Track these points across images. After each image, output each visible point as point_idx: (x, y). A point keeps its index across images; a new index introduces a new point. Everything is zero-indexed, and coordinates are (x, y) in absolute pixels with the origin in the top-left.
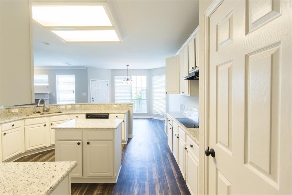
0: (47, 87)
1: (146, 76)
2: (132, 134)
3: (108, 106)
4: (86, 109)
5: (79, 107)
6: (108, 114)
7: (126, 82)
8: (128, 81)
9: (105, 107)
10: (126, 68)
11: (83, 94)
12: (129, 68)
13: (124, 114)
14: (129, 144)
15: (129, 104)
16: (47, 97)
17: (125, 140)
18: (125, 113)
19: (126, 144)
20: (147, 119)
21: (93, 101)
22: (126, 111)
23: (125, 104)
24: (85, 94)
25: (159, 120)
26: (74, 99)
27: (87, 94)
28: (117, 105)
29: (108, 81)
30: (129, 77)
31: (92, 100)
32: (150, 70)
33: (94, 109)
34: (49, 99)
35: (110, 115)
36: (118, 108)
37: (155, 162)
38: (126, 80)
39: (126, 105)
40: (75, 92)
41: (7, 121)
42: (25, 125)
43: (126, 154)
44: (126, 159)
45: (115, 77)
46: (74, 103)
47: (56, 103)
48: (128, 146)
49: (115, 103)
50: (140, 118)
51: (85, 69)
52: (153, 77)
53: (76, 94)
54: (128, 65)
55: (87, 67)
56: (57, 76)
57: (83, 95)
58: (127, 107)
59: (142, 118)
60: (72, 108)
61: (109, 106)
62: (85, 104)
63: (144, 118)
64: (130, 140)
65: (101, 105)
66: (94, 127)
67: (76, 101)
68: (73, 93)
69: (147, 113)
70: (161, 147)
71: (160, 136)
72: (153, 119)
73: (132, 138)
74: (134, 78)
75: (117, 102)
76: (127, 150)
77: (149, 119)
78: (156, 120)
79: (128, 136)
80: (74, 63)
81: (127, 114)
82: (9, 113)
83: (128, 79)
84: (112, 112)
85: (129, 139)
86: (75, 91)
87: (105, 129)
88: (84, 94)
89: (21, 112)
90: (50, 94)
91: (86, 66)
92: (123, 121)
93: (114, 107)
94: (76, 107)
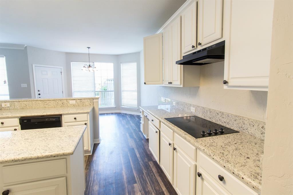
1: (113, 63)
2: (99, 138)
3: (60, 103)
4: (23, 109)
5: (9, 106)
6: (61, 115)
7: (87, 69)
8: (90, 68)
9: (57, 104)
10: (86, 51)
11: (22, 84)
12: (91, 51)
13: (86, 114)
14: (96, 155)
15: (93, 99)
17: (90, 150)
18: (87, 113)
19: (91, 154)
20: (116, 113)
21: (39, 94)
22: (89, 110)
23: (87, 99)
24: (26, 85)
25: (129, 114)
26: (7, 92)
27: (29, 85)
28: (74, 101)
29: (62, 68)
30: (91, 64)
31: (37, 93)
32: (117, 56)
33: (38, 108)
35: (64, 116)
36: (77, 105)
37: (137, 182)
38: (86, 66)
39: (89, 100)
40: (7, 82)
43: (93, 173)
44: (92, 183)
45: (71, 63)
46: (7, 98)
48: (95, 158)
49: (73, 97)
50: (107, 114)
51: (23, 49)
52: (121, 64)
53: (9, 85)
54: (89, 48)
55: (26, 47)
57: (22, 87)
58: (90, 103)
59: (109, 113)
61: (62, 103)
62: (20, 100)
63: (111, 113)
64: (97, 147)
66: (20, 157)
67: (10, 95)
69: (115, 107)
70: (139, 154)
71: (135, 137)
72: (122, 114)
73: (99, 143)
76: (93, 166)
77: (118, 114)
78: (126, 114)
79: (94, 141)
81: (91, 113)
83: (89, 65)
84: (67, 112)
85: (95, 146)
87: (47, 157)
88: (24, 85)
91: (24, 45)
92: (86, 124)
93: (70, 103)
94: (3, 106)
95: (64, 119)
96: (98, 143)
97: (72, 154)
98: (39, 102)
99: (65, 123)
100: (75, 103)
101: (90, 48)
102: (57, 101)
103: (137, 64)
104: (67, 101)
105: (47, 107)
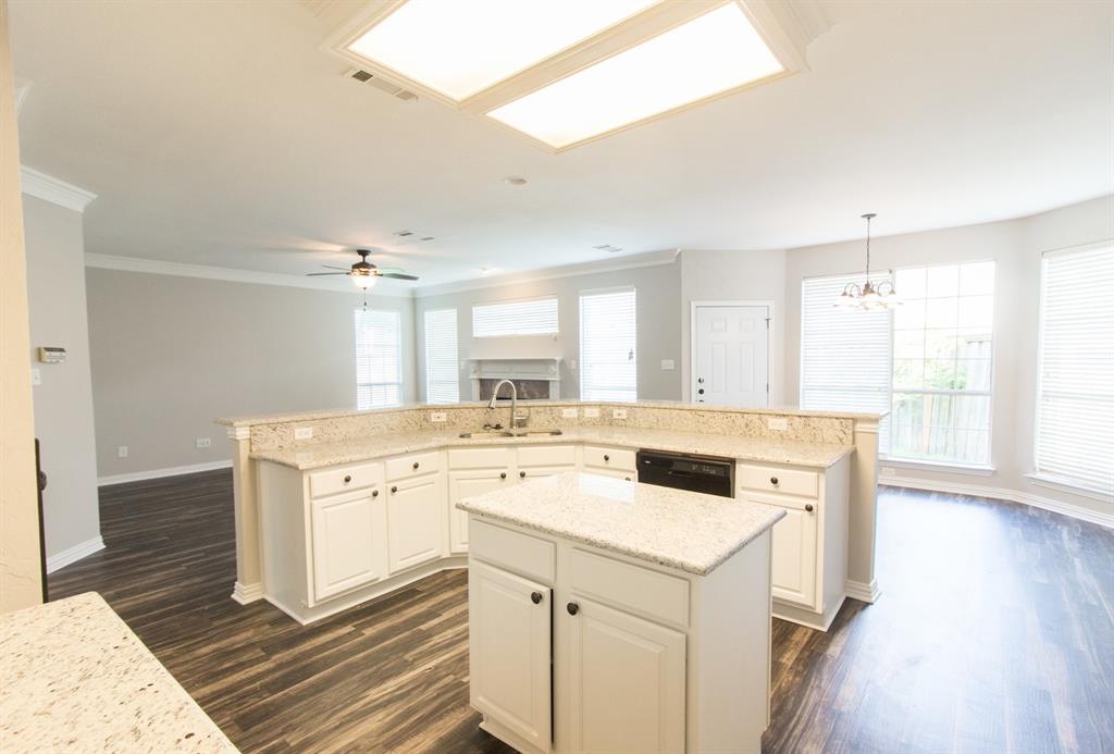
0: (555, 339)
1: (995, 260)
2: (868, 582)
3: (741, 421)
4: (651, 428)
5: (624, 417)
6: (733, 461)
7: (856, 301)
8: (869, 296)
9: (730, 424)
10: (859, 230)
11: (663, 361)
12: (878, 228)
13: (814, 474)
14: (839, 642)
15: (855, 420)
16: (555, 373)
17: (819, 610)
18: (820, 469)
19: (825, 629)
20: (991, 502)
21: (701, 392)
22: (831, 456)
23: (831, 418)
24: (671, 362)
25: (1080, 521)
26: (632, 381)
27: (678, 364)
28: (784, 421)
30: (875, 279)
31: (696, 387)
33: (682, 431)
34: (561, 382)
35: (743, 466)
36: (793, 437)
38: (855, 293)
39: (837, 422)
40: (634, 355)
41: (398, 450)
42: (452, 466)
43: (812, 697)
44: (800, 727)
45: (803, 284)
46: (631, 397)
47: (578, 397)
48: (834, 650)
50: (943, 495)
51: (674, 260)
52: (1044, 261)
53: (638, 363)
54: (869, 216)
55: (680, 255)
56: (581, 298)
57: (663, 367)
58: (842, 436)
59: (957, 495)
60: (602, 417)
61: (747, 421)
63: (966, 496)
64: (855, 613)
65: (710, 414)
67: (639, 390)
68: (631, 358)
69: (994, 472)
71: (1083, 648)
72: (1031, 512)
73: (867, 604)
74: (909, 279)
75: (810, 403)
76: (820, 671)
77: (1010, 508)
78: (1056, 517)
79: (846, 587)
80: (631, 243)
81: (840, 477)
82: (425, 423)
83: (867, 286)
84: (750, 455)
85: (851, 609)
86: (635, 351)
87: (646, 558)
88: (668, 364)
89: (454, 424)
90: (562, 363)
91: (676, 250)
92: (809, 509)
93: (770, 428)
95: (742, 476)
96: (867, 600)
97: (704, 573)
98: (688, 413)
99: (743, 488)
100: (785, 429)
101: (874, 215)
102: (733, 415)
104: (762, 419)
105: (704, 430)
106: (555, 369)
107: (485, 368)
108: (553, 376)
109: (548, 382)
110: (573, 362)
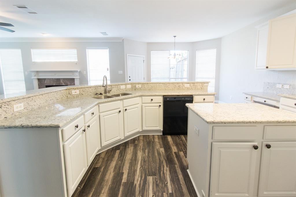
0: (76, 64)
1: (188, 51)
9: (174, 86)
10: (172, 40)
15: (204, 83)
21: (130, 80)
23: (199, 83)
27: (124, 72)
29: (144, 56)
32: (193, 43)
34: (79, 78)
35: (195, 97)
36: (191, 88)
39: (201, 84)
40: (109, 69)
45: (151, 52)
51: (121, 41)
54: (175, 37)
56: (87, 50)
57: (119, 73)
60: (132, 88)
61: (179, 85)
68: (108, 70)
84: (197, 93)
88: (121, 72)
89: (82, 94)
90: (80, 72)
91: (122, 38)
93: (185, 86)
94: (137, 87)
101: (176, 36)
103: (217, 50)
104: (182, 84)
105: (167, 89)
106: (77, 74)
107: (40, 74)
108: (76, 77)
109: (74, 79)
110: (85, 72)
